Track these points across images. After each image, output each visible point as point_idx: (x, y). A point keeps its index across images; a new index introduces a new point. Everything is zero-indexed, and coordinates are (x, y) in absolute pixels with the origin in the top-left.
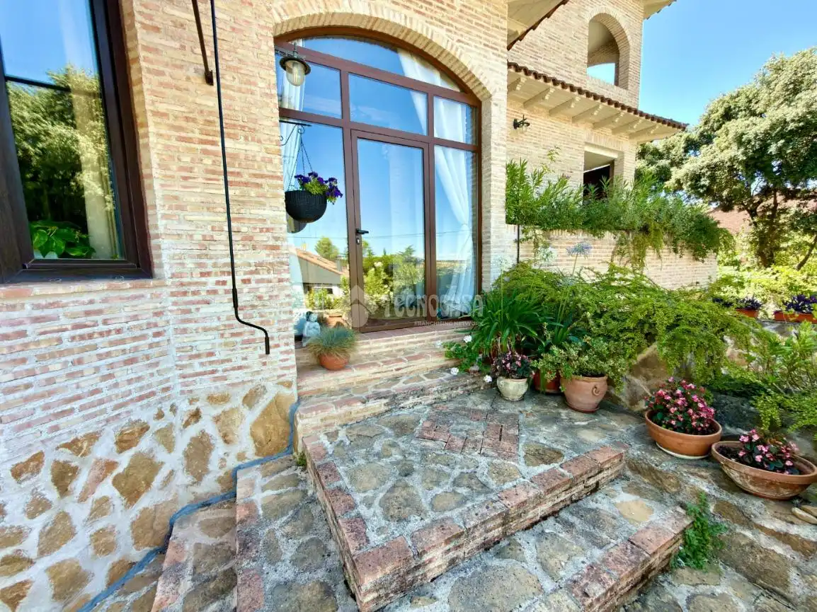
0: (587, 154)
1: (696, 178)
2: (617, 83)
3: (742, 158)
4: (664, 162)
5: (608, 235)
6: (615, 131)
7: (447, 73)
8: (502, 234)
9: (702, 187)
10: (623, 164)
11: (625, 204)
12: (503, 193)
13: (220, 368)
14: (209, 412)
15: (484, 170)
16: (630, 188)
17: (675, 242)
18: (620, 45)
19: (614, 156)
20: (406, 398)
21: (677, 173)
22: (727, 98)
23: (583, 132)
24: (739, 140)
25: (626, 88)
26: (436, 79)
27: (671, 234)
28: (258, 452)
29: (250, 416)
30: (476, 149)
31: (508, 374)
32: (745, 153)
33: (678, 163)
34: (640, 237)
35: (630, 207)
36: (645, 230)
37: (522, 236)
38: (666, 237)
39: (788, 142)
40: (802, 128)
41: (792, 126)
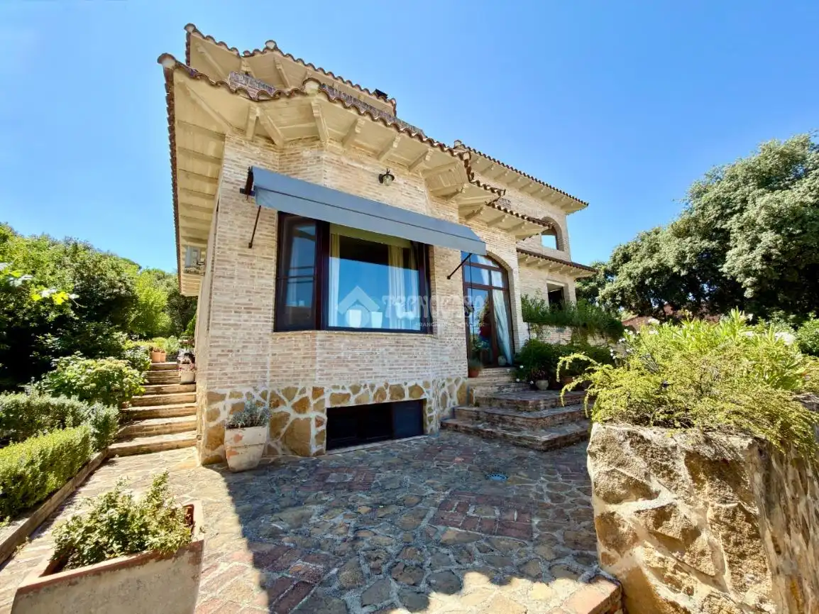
0: (548, 285)
1: (613, 295)
2: (558, 249)
3: (632, 286)
4: (593, 284)
5: (568, 329)
6: (561, 273)
7: (495, 261)
8: (522, 326)
9: (618, 301)
10: (568, 290)
11: (573, 313)
12: (520, 309)
13: (449, 368)
14: (447, 384)
15: (511, 298)
16: (574, 305)
17: (601, 333)
18: (557, 230)
19: (562, 285)
20: (503, 388)
21: (602, 292)
22: (622, 247)
23: (545, 274)
24: (629, 275)
25: (563, 250)
26: (491, 264)
27: (599, 328)
28: (459, 403)
29: (456, 389)
30: (507, 290)
31: (540, 378)
32: (634, 283)
33: (601, 285)
34: (583, 329)
35: (576, 314)
36: (585, 325)
37: (530, 328)
38: (596, 330)
39: (654, 279)
40: (658, 272)
41: (653, 271)
